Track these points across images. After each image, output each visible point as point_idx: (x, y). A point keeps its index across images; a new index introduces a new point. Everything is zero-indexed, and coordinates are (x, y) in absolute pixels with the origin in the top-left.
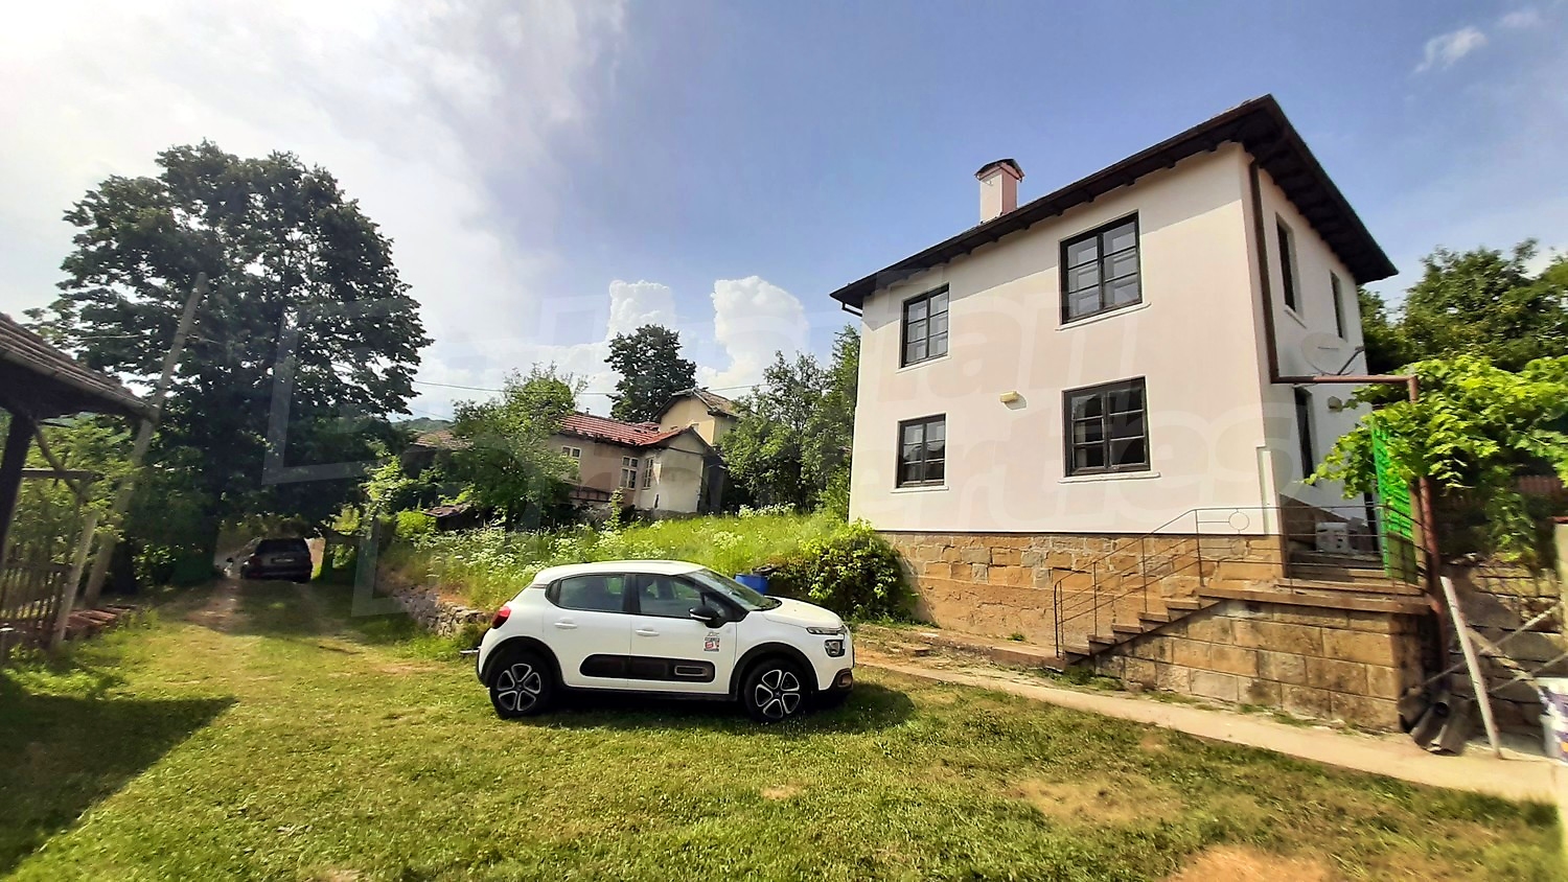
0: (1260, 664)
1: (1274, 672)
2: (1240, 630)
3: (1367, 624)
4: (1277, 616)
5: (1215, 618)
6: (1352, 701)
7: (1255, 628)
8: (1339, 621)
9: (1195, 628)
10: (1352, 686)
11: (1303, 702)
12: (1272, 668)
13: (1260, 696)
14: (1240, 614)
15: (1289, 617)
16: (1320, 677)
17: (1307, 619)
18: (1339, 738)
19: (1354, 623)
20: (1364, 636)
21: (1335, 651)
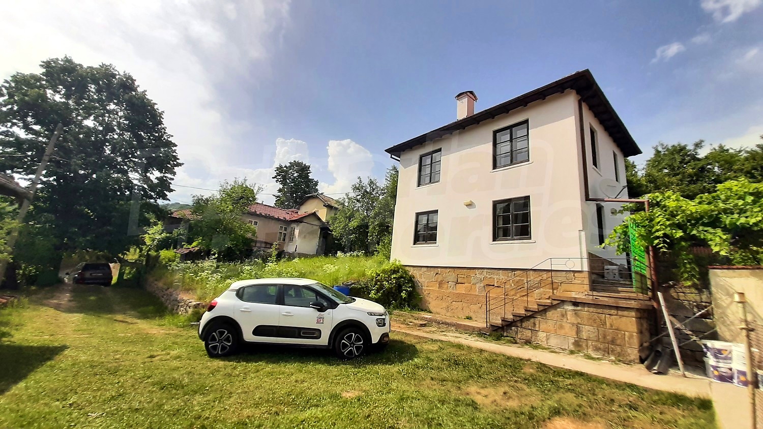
0: (578, 331)
1: (584, 335)
2: (570, 317)
3: (625, 313)
4: (586, 309)
5: (559, 309)
6: (618, 349)
7: (576, 314)
8: (613, 312)
9: (550, 314)
10: (618, 342)
11: (597, 349)
12: (584, 333)
13: (578, 346)
14: (570, 308)
15: (591, 309)
16: (605, 337)
17: (600, 311)
18: (612, 366)
19: (620, 313)
20: (624, 319)
21: (611, 326)
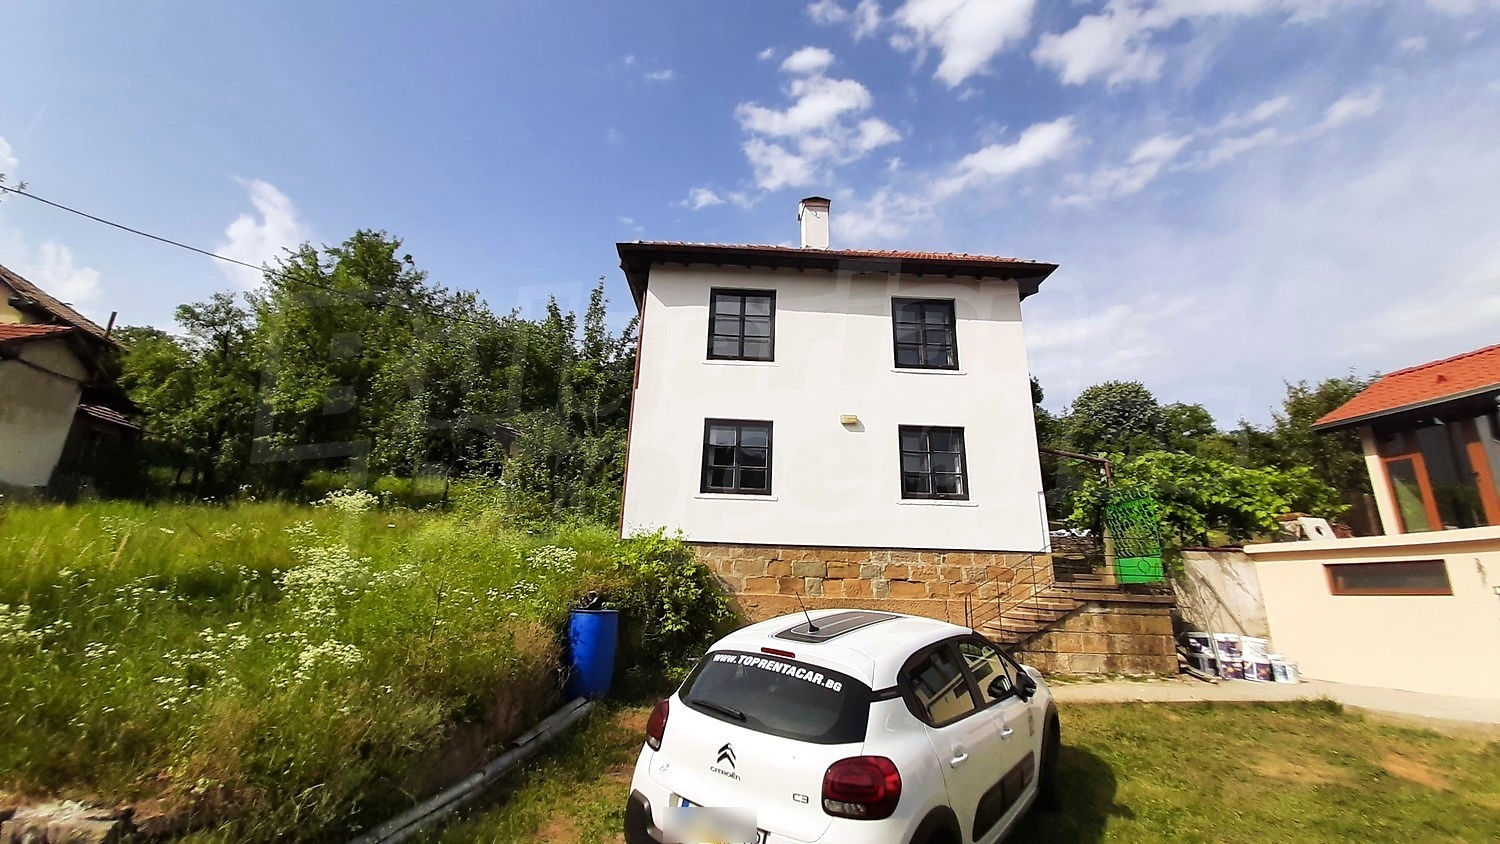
0: (1110, 644)
1: (1118, 648)
2: (1097, 624)
3: (1160, 611)
4: (1116, 610)
5: (1081, 615)
6: (1157, 660)
7: (1105, 618)
8: (1147, 610)
9: (1070, 623)
10: (1157, 650)
11: (1134, 665)
12: (1117, 645)
13: (1112, 668)
14: (1096, 610)
15: (1123, 610)
16: (1141, 647)
17: (1133, 611)
18: (1165, 684)
19: (1154, 611)
20: (1160, 619)
21: (1147, 630)
